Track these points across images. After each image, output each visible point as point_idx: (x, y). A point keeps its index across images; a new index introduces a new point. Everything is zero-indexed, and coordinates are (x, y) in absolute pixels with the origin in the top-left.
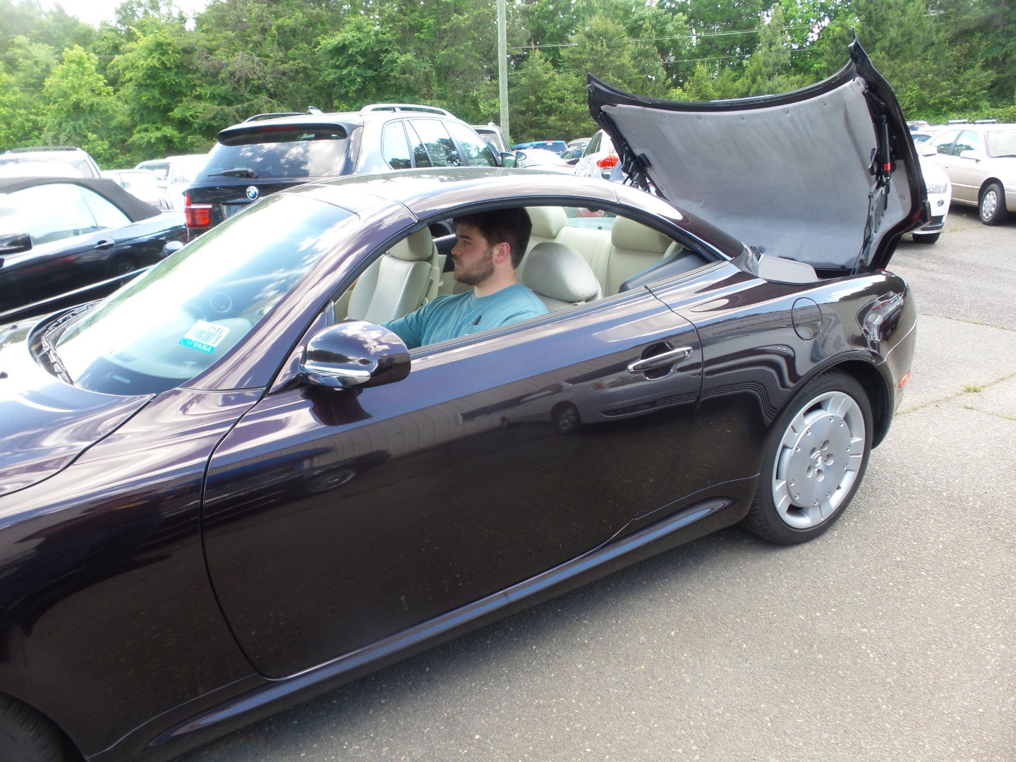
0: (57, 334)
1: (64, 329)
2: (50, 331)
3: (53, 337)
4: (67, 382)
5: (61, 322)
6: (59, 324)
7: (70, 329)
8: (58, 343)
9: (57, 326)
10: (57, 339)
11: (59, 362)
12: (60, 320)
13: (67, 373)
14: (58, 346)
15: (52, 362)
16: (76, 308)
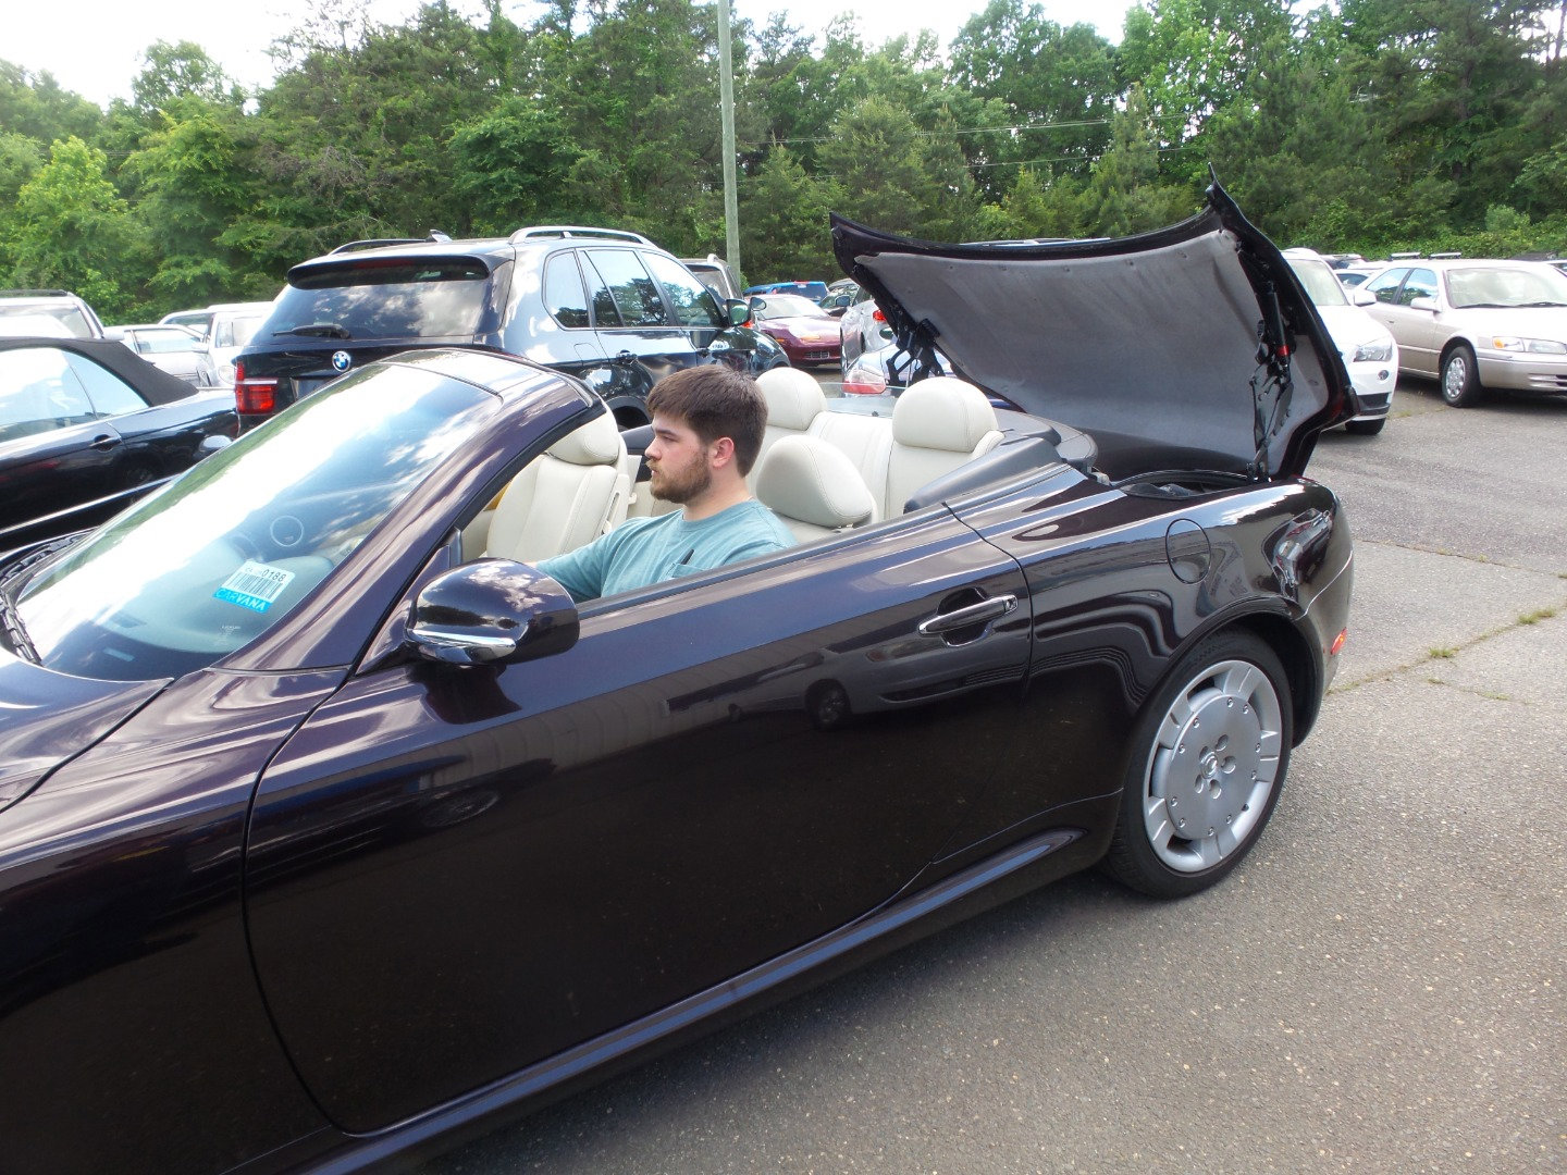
0: (18, 584)
1: (32, 576)
2: (8, 579)
3: (12, 588)
4: (30, 660)
5: (26, 564)
6: (23, 567)
7: (40, 575)
8: (19, 599)
9: (19, 570)
10: (19, 590)
11: (20, 629)
12: (25, 561)
13: (31, 645)
14: (21, 601)
15: (8, 628)
16: (50, 542)
